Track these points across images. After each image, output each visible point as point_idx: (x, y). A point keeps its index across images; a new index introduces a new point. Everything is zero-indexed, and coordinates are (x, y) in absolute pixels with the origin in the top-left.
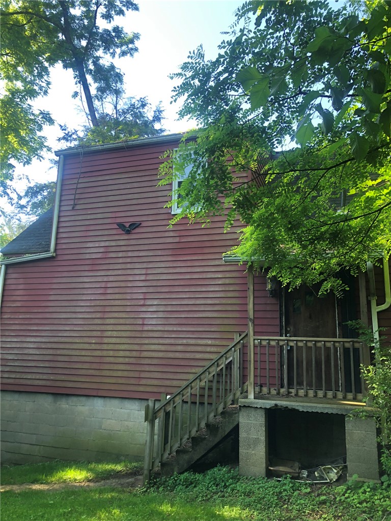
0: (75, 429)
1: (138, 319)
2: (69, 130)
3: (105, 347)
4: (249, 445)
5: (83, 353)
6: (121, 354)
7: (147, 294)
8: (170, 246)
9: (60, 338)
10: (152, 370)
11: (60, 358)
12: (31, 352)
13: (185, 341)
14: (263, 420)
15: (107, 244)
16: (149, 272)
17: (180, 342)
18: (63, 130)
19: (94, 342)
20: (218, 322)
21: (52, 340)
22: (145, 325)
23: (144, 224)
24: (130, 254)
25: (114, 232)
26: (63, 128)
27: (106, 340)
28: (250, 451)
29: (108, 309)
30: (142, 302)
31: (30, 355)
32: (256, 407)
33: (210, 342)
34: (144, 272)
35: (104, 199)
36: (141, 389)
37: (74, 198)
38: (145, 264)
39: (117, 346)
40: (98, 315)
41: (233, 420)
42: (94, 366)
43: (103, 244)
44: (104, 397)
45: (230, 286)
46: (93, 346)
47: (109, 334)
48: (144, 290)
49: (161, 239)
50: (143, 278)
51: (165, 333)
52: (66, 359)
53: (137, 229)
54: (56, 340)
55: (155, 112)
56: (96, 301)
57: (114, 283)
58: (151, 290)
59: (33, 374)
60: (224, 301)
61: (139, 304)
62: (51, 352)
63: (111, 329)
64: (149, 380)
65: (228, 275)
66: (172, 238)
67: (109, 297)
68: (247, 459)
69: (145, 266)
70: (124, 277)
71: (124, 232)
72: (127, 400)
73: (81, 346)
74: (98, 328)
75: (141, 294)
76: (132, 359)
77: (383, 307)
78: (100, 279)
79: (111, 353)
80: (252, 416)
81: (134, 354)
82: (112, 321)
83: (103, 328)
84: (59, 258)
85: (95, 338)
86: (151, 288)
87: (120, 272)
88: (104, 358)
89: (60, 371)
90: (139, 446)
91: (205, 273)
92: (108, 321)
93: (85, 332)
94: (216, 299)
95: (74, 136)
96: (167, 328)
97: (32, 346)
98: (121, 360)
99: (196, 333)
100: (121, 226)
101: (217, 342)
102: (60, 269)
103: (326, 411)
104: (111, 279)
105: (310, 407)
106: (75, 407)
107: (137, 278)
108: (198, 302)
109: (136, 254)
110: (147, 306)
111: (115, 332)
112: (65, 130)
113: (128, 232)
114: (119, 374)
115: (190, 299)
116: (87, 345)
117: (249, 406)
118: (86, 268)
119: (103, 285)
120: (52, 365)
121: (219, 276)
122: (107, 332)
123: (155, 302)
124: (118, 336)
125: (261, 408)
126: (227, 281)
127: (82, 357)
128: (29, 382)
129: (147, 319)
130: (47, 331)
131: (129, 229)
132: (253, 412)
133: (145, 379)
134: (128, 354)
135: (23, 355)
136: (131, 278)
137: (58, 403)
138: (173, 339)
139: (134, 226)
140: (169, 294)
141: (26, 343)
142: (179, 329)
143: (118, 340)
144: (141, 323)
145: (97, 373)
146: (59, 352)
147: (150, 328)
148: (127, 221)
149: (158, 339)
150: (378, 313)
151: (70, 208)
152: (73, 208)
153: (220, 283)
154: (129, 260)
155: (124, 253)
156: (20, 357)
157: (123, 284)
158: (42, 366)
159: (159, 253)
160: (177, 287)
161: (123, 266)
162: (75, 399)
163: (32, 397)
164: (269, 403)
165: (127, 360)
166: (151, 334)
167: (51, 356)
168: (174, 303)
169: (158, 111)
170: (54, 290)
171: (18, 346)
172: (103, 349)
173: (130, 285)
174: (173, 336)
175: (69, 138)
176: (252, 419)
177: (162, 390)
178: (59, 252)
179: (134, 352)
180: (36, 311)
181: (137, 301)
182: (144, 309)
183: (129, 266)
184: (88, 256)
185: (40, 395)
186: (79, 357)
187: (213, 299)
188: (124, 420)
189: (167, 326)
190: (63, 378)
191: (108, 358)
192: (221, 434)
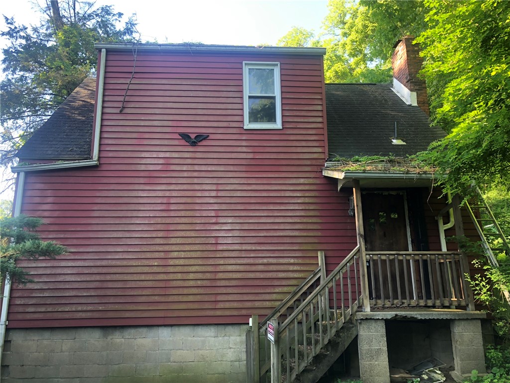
0: (134, 365)
1: (210, 238)
2: (16, 25)
3: (171, 269)
4: (372, 356)
5: (143, 277)
6: (191, 276)
7: (220, 212)
8: (244, 162)
9: (110, 261)
10: (231, 292)
11: (110, 285)
12: (68, 278)
13: (265, 261)
14: (384, 330)
15: (168, 155)
16: (221, 188)
17: (260, 261)
18: (8, 23)
19: (156, 264)
20: (299, 240)
21: (99, 263)
22: (219, 245)
23: (211, 137)
24: (197, 168)
25: (176, 142)
26: (9, 21)
27: (171, 262)
28: (374, 362)
29: (172, 228)
30: (214, 220)
31: (67, 283)
32: (378, 319)
33: (292, 261)
34: (214, 187)
35: (160, 105)
36: (219, 313)
37: (123, 100)
38: (215, 179)
39: (186, 267)
40: (161, 234)
41: (351, 334)
42: (157, 292)
43: (162, 155)
44: (171, 326)
45: (309, 205)
46: (155, 269)
47: (175, 254)
48: (216, 207)
49: (233, 154)
50: (214, 194)
51: (243, 252)
52: (120, 285)
53: (203, 141)
54: (104, 263)
55: (127, 23)
56: (157, 219)
57: (179, 198)
58: (224, 207)
59: (72, 305)
60: (305, 220)
61: (211, 222)
62: (98, 278)
63: (178, 249)
64: (227, 303)
65: (307, 194)
66: (245, 154)
67: (172, 214)
68: (370, 371)
69: (215, 181)
70: (191, 192)
71: (188, 144)
72: (200, 327)
73: (139, 270)
74: (161, 248)
75: (213, 211)
76: (205, 281)
77: (449, 226)
78: (160, 194)
79: (179, 276)
80: (373, 328)
81: (208, 276)
82: (178, 241)
83: (167, 248)
84: (104, 168)
85: (157, 260)
86: (223, 205)
87: (185, 187)
88: (171, 282)
89: (112, 300)
90: (217, 375)
91: (283, 192)
92: (173, 241)
93: (143, 253)
94: (296, 217)
95: (22, 34)
96: (245, 247)
97: (69, 272)
98: (192, 283)
99: (276, 252)
100: (185, 136)
101: (300, 261)
102: (105, 180)
103: (441, 317)
104: (174, 194)
105: (427, 314)
106: (134, 339)
107: (207, 194)
108: (277, 220)
109: (204, 168)
110: (220, 225)
111: (183, 253)
112: (12, 24)
113: (194, 144)
114: (191, 298)
115: (269, 218)
116: (148, 268)
117: (371, 319)
118: (142, 181)
119: (165, 200)
120: (99, 292)
121: (298, 195)
122: (173, 253)
123: (230, 220)
124: (187, 257)
125: (382, 319)
126: (307, 200)
127: (141, 282)
128: (67, 316)
129: (221, 238)
130: (90, 254)
131: (195, 140)
132: (374, 324)
133: (223, 303)
134: (200, 276)
135: (56, 283)
136: (199, 194)
137: (110, 337)
138: (251, 259)
139: (201, 138)
140: (245, 211)
141: (60, 269)
142: (259, 248)
143: (187, 262)
144: (214, 242)
145: (163, 299)
146: (108, 278)
147: (225, 247)
148: (193, 132)
149: (235, 259)
150: (445, 230)
151: (118, 111)
152: (121, 111)
153: (299, 201)
154: (196, 174)
155: (189, 166)
156: (51, 286)
157: (189, 200)
158: (85, 294)
159: (232, 168)
160: (253, 205)
161: (189, 181)
162: (133, 331)
163: (72, 334)
164: (389, 314)
165: (199, 283)
166: (226, 254)
167: (97, 282)
168: (251, 221)
169: (130, 23)
170: (99, 205)
171: (48, 271)
172: (168, 271)
173: (198, 201)
174: (252, 255)
175: (15, 35)
176: (373, 331)
177: (244, 312)
178: (103, 161)
179: (207, 274)
180: (73, 229)
181: (208, 218)
182: (217, 227)
183: (196, 181)
184: (143, 168)
185: (83, 329)
186: (138, 282)
187: (293, 217)
188: (198, 349)
189: (244, 245)
190: (117, 307)
191: (175, 282)
192: (342, 349)
